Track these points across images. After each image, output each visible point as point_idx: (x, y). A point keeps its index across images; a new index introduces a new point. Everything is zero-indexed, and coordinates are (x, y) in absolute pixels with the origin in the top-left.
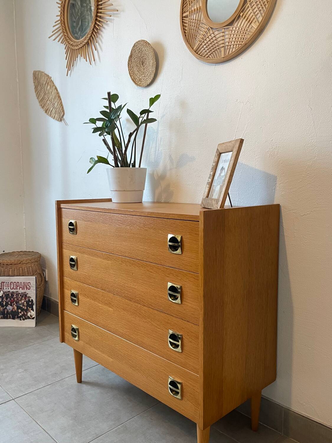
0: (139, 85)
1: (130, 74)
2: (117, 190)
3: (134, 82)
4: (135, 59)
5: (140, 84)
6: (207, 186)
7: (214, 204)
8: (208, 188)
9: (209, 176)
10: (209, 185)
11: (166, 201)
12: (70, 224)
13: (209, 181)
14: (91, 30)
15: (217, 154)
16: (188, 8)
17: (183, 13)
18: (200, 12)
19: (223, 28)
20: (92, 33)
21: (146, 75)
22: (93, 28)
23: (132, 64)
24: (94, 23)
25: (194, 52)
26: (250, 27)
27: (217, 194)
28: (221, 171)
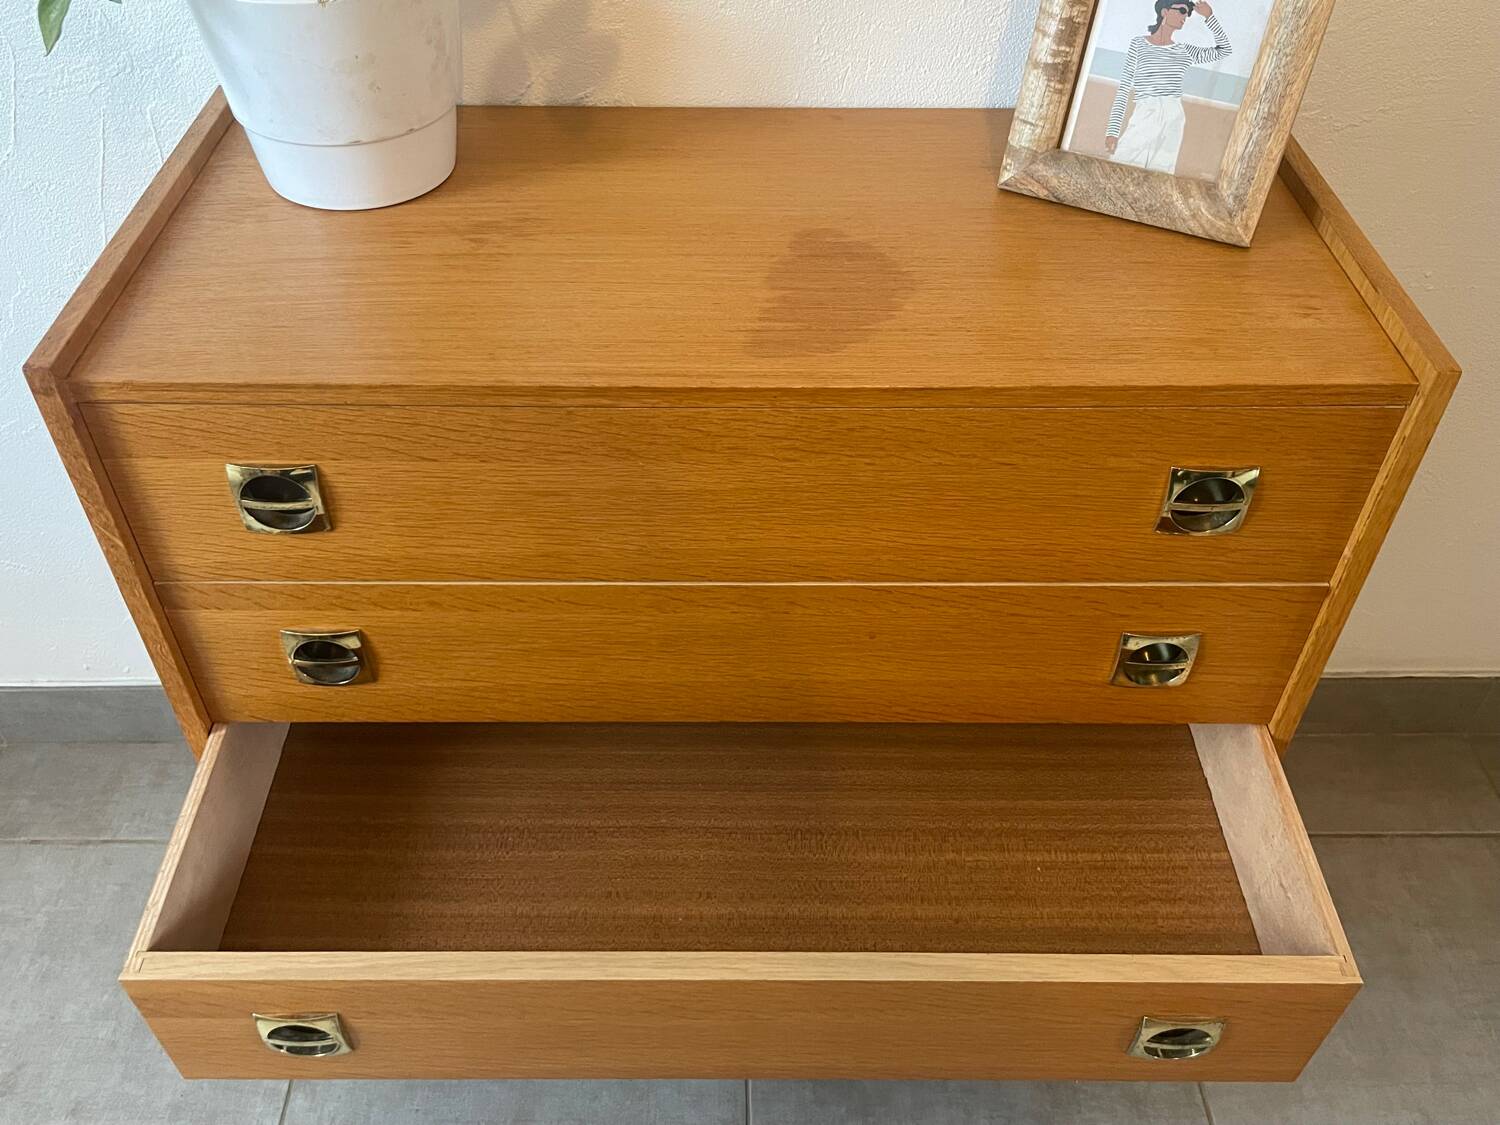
6: (1042, 82)
7: (1192, 213)
8: (1065, 99)
9: (1053, 27)
10: (1062, 81)
11: (568, 98)
12: (257, 487)
13: (1058, 60)
27: (1160, 141)
28: (1170, 15)
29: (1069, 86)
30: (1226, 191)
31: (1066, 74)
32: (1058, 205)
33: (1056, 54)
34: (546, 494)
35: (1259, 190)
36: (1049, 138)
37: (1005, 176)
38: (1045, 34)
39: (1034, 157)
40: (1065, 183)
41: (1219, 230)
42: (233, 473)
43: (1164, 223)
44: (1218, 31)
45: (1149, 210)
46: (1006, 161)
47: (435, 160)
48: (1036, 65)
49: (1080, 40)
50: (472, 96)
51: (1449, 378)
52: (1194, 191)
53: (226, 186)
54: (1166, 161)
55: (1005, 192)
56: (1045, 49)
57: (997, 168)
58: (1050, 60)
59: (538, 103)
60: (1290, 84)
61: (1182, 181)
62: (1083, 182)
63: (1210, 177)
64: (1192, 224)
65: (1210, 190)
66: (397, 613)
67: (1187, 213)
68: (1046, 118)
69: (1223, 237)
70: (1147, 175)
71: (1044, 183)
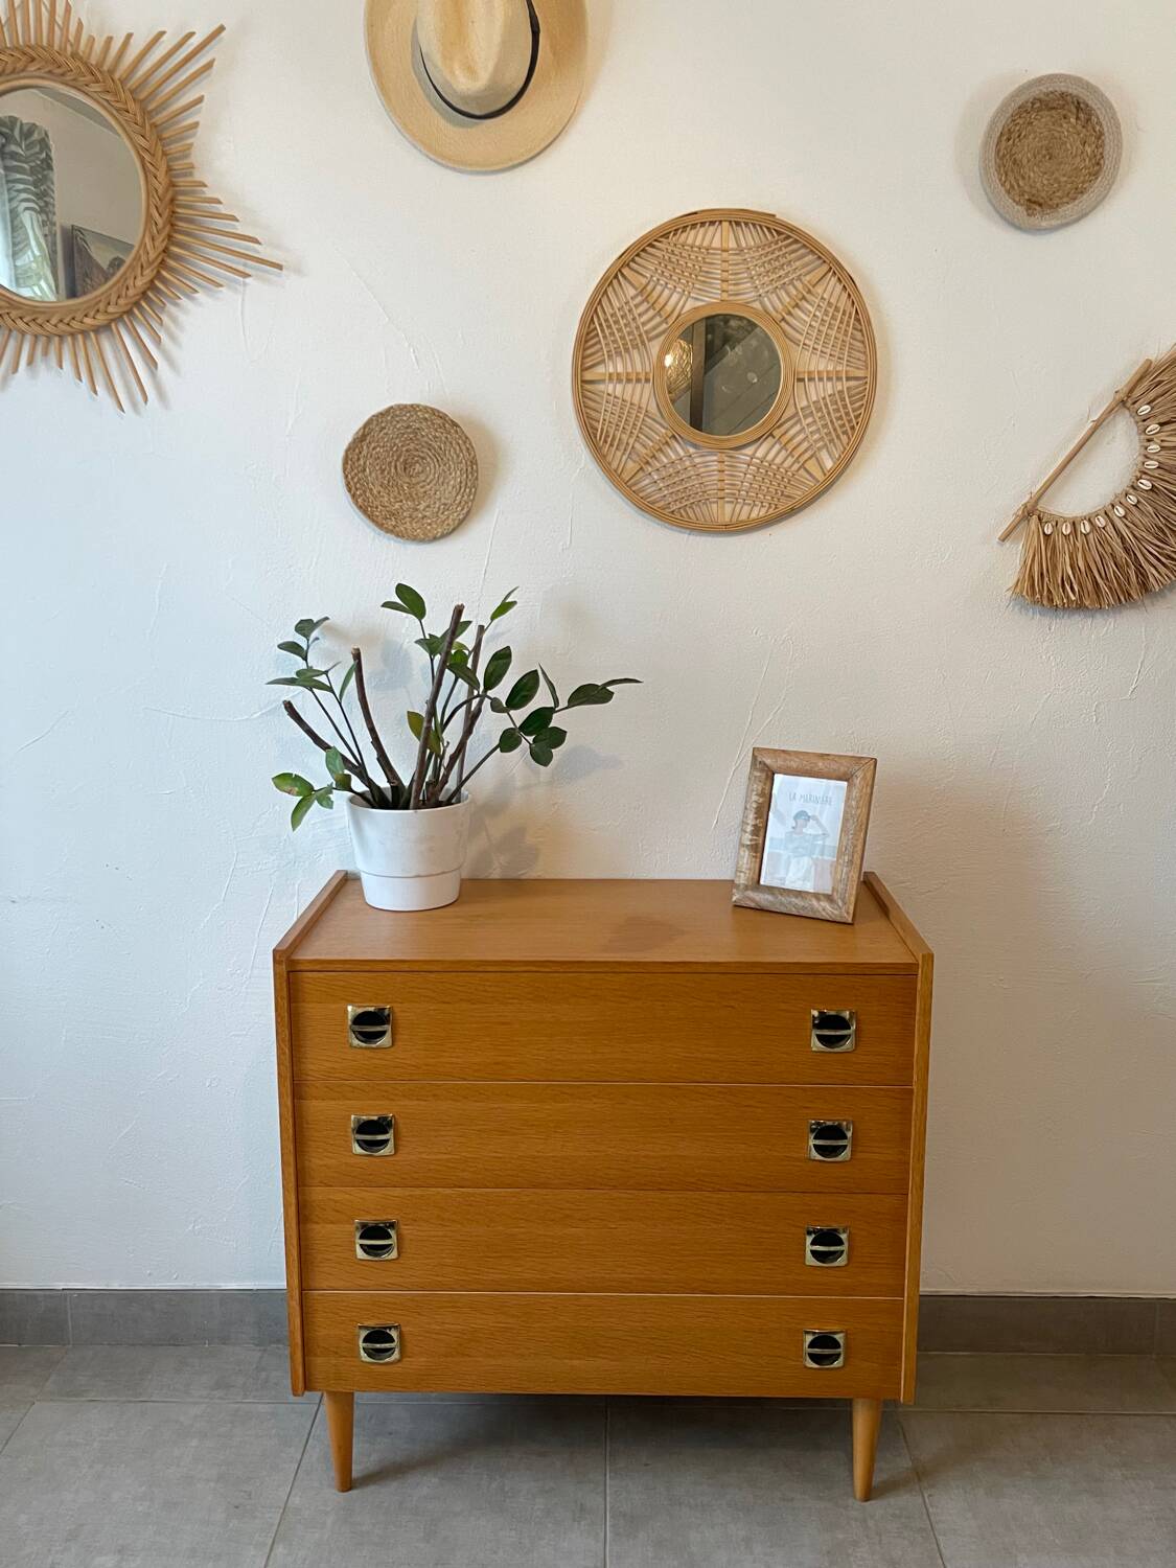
0: (391, 532)
1: (350, 491)
2: (422, 874)
3: (371, 517)
4: (374, 449)
5: (394, 527)
6: (747, 853)
7: (825, 909)
8: (758, 860)
9: (749, 828)
10: (756, 852)
11: (511, 875)
12: (360, 1019)
13: (753, 843)
14: (131, 292)
15: (764, 776)
16: (603, 361)
17: (584, 370)
18: (648, 387)
19: (721, 450)
20: (137, 304)
21: (421, 507)
22: (142, 290)
23: (362, 462)
24: (149, 273)
25: (626, 486)
26: (802, 471)
27: (805, 879)
28: (800, 821)
29: (759, 855)
30: (838, 899)
31: (758, 849)
32: (762, 910)
33: (751, 840)
34: (503, 1024)
35: (851, 894)
36: (753, 879)
37: (734, 899)
38: (746, 832)
39: (746, 888)
40: (763, 899)
41: (836, 915)
42: (351, 1010)
43: (811, 915)
44: (820, 825)
45: (804, 908)
46: (734, 891)
47: (449, 893)
48: (743, 845)
49: (762, 834)
50: (465, 875)
51: (929, 958)
52: (822, 898)
53: (346, 903)
54: (809, 887)
55: (738, 907)
56: (747, 839)
57: (730, 895)
58: (749, 843)
59: (497, 877)
60: (855, 846)
61: (816, 896)
62: (770, 898)
63: (830, 892)
64: (824, 913)
65: (829, 898)
66: (416, 1102)
67: (820, 909)
68: (750, 869)
69: (838, 919)
70: (799, 894)
71: (753, 900)
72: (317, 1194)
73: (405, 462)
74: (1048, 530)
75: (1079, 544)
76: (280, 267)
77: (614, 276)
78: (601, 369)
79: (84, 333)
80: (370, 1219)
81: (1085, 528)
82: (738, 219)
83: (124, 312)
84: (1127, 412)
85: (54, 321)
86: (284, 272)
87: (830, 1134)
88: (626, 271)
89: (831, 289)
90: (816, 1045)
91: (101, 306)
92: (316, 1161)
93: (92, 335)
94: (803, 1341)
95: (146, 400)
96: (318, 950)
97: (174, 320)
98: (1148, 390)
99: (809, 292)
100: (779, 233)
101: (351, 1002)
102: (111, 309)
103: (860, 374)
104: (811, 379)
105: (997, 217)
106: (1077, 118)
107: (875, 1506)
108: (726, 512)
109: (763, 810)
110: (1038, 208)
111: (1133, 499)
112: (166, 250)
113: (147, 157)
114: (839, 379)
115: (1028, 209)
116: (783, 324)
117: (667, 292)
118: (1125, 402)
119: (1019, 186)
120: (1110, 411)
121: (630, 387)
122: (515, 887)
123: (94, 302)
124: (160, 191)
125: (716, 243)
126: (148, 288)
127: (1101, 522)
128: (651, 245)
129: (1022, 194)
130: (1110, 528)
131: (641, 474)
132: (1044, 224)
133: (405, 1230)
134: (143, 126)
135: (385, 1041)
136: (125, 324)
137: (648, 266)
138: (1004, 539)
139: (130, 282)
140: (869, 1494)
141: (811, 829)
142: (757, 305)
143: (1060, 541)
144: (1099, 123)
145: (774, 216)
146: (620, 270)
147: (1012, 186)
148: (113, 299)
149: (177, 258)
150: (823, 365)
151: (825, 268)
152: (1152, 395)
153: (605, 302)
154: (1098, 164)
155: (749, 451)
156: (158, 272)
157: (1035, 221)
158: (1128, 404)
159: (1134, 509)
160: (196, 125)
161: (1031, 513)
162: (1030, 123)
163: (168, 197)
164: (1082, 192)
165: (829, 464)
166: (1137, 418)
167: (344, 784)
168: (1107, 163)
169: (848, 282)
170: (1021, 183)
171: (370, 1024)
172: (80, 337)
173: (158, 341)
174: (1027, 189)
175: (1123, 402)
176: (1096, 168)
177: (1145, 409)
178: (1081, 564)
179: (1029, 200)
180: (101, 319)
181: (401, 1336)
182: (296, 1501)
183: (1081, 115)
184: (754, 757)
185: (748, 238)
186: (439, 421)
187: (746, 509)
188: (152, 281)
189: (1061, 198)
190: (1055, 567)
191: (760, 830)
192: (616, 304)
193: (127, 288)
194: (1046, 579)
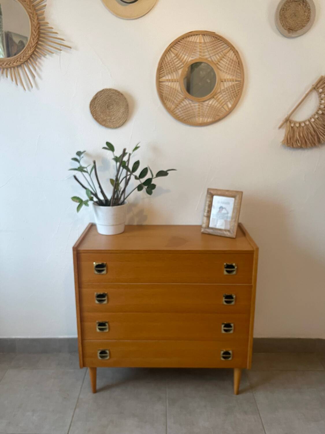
0: (104, 126)
1: (92, 114)
2: (114, 225)
3: (98, 121)
4: (98, 101)
5: (105, 124)
6: (205, 218)
7: (228, 234)
8: (209, 220)
9: (206, 211)
11: (139, 224)
12: (97, 266)
14: (27, 55)
15: (210, 196)
16: (165, 76)
17: (160, 78)
18: (178, 83)
19: (199, 102)
20: (29, 59)
21: (113, 118)
22: (30, 55)
23: (95, 105)
24: (32, 50)
25: (172, 112)
26: (222, 108)
27: (222, 225)
28: (221, 209)
30: (231, 231)
31: (208, 217)
32: (210, 234)
34: (137, 267)
35: (235, 230)
36: (207, 225)
39: (205, 228)
40: (210, 231)
42: (95, 264)
43: (224, 236)
44: (227, 210)
45: (221, 234)
47: (122, 229)
48: (204, 216)
50: (126, 224)
51: (257, 249)
52: (227, 231)
53: (92, 233)
54: (223, 228)
55: (203, 233)
56: (206, 214)
57: (201, 230)
59: (136, 224)
60: (237, 216)
61: (225, 230)
62: (212, 231)
63: (229, 229)
65: (229, 231)
66: (113, 289)
67: (226, 234)
68: (206, 223)
69: (231, 237)
70: (220, 230)
71: (207, 231)
72: (86, 314)
73: (107, 105)
74: (292, 125)
75: (301, 130)
76: (70, 48)
77: (168, 51)
78: (164, 78)
79: (14, 68)
80: (101, 321)
81: (303, 125)
82: (205, 34)
83: (25, 61)
84: (315, 91)
85: (5, 64)
86: (72, 49)
87: (229, 297)
88: (172, 49)
89: (231, 54)
90: (225, 273)
91: (19, 59)
92: (85, 305)
93: (16, 68)
94: (220, 353)
95: (32, 87)
96: (85, 247)
97: (40, 63)
98: (322, 85)
99: (225, 55)
100: (216, 38)
101: (94, 262)
102: (21, 60)
103: (239, 79)
104: (225, 81)
105: (279, 34)
106: (303, 5)
107: (240, 396)
108: (200, 120)
109: (210, 206)
110: (291, 31)
111: (316, 116)
112: (37, 43)
113: (31, 15)
114: (233, 81)
115: (288, 31)
116: (217, 65)
117: (183, 55)
118: (315, 88)
119: (286, 24)
120: (311, 91)
121: (172, 83)
122: (140, 227)
123: (16, 58)
124: (35, 25)
125: (198, 41)
126: (32, 54)
127: (307, 123)
128: (179, 41)
129: (287, 27)
130: (310, 125)
131: (176, 109)
132: (293, 36)
133: (110, 324)
134: (30, 6)
135: (104, 272)
136: (26, 65)
137: (178, 47)
138: (280, 127)
139: (27, 52)
140: (238, 393)
141: (224, 211)
142: (209, 59)
143: (296, 129)
144: (309, 6)
145: (214, 33)
146: (170, 49)
147: (284, 25)
148: (22, 57)
149: (40, 45)
150: (228, 77)
151: (229, 48)
152: (323, 86)
153: (166, 58)
154: (309, 18)
155: (207, 102)
156: (35, 49)
157: (290, 35)
158: (316, 89)
159: (317, 120)
160: (45, 5)
161: (288, 120)
162: (289, 6)
163: (38, 27)
164: (304, 27)
165: (230, 106)
166: (318, 93)
167: (91, 199)
168: (312, 18)
169: (236, 52)
170: (287, 24)
171: (100, 268)
172: (13, 69)
173: (35, 70)
174: (288, 25)
175: (314, 88)
176: (308, 19)
177: (321, 90)
178: (301, 135)
179: (289, 29)
180: (19, 63)
181: (110, 352)
182: (81, 396)
183: (304, 4)
184: (208, 191)
185: (207, 39)
186: (117, 94)
187: (206, 119)
188: (33, 52)
189: (298, 28)
190: (294, 136)
191: (209, 212)
192: (169, 59)
193: (26, 54)
194: (292, 140)
